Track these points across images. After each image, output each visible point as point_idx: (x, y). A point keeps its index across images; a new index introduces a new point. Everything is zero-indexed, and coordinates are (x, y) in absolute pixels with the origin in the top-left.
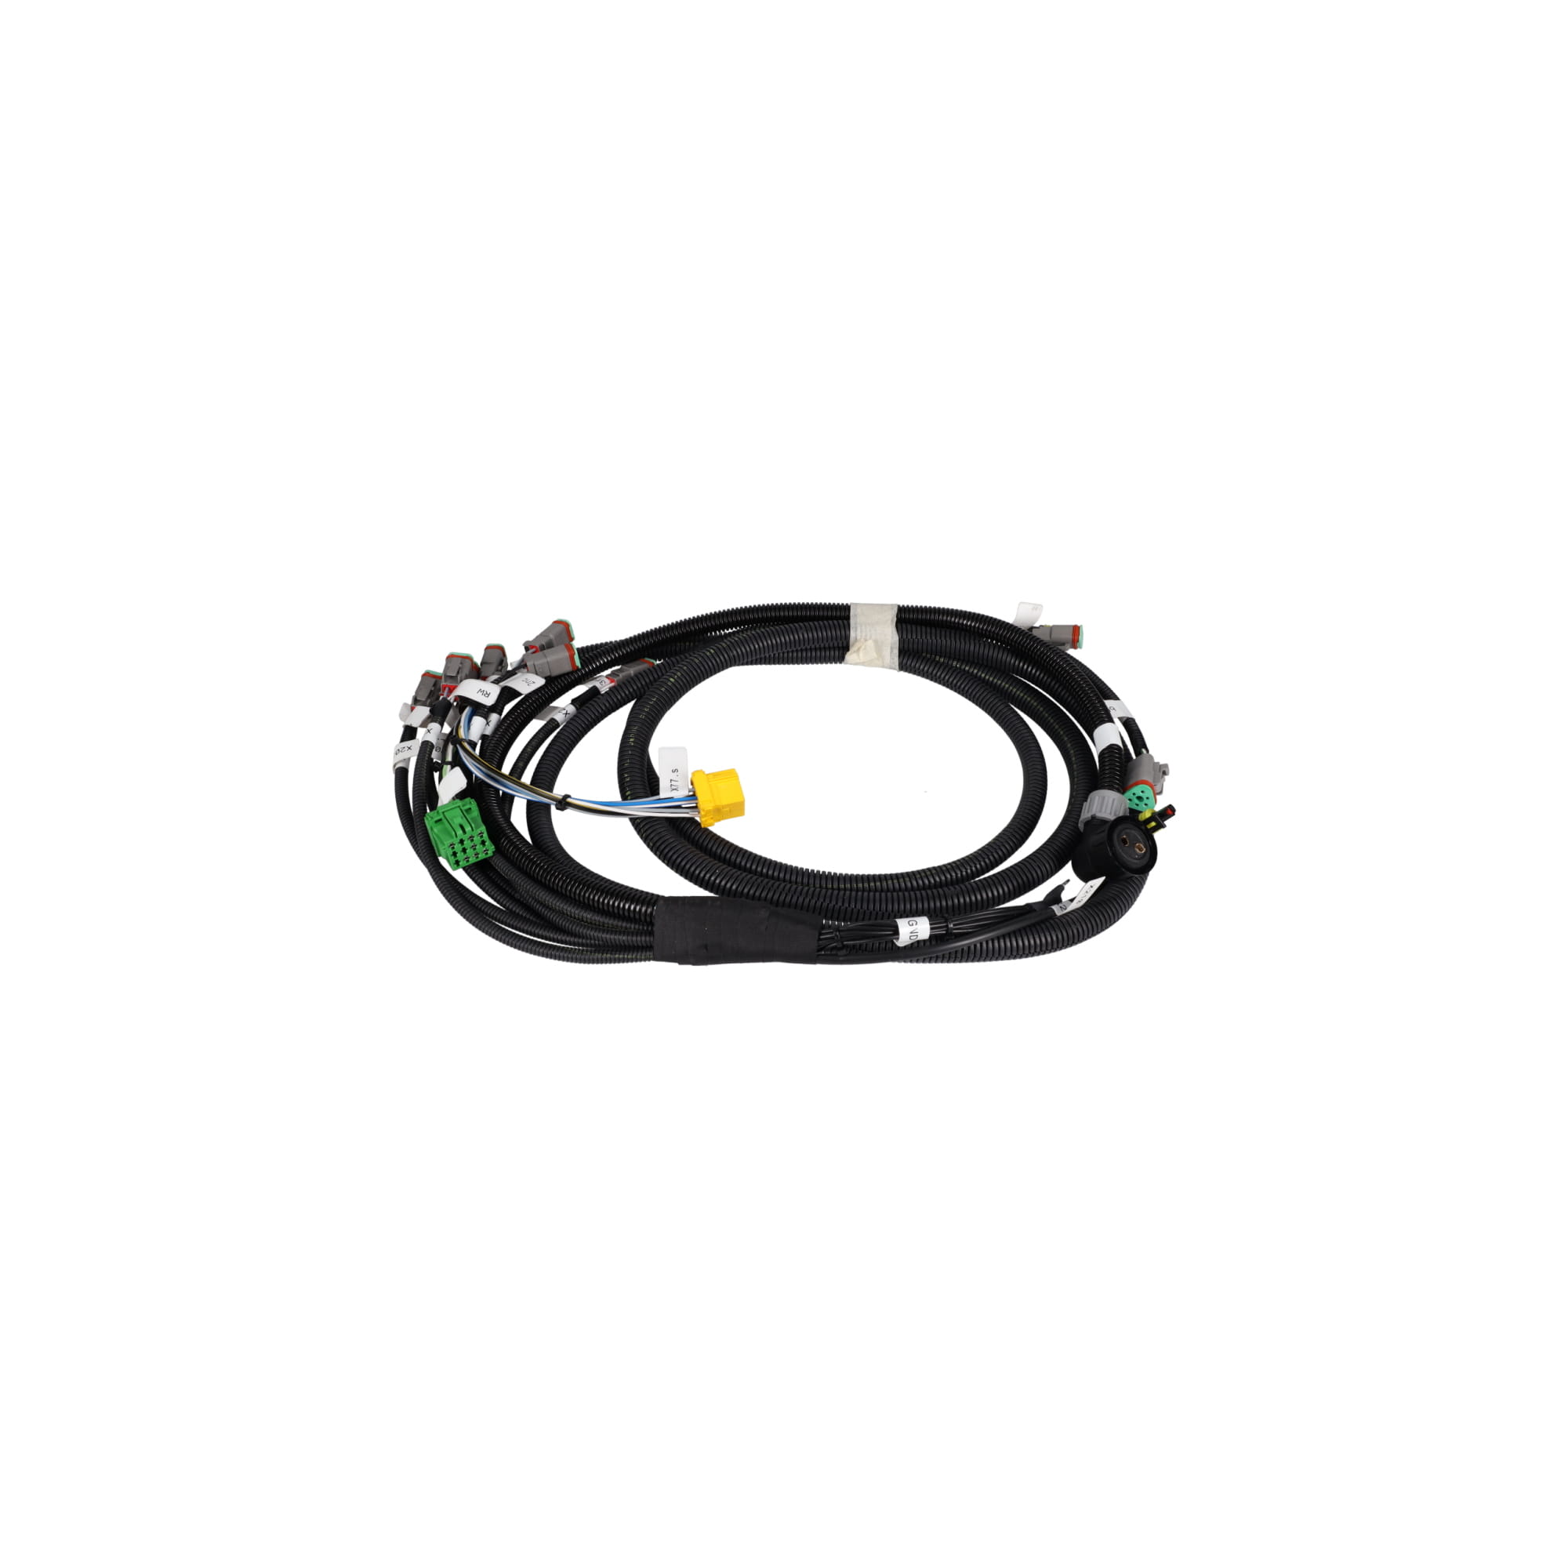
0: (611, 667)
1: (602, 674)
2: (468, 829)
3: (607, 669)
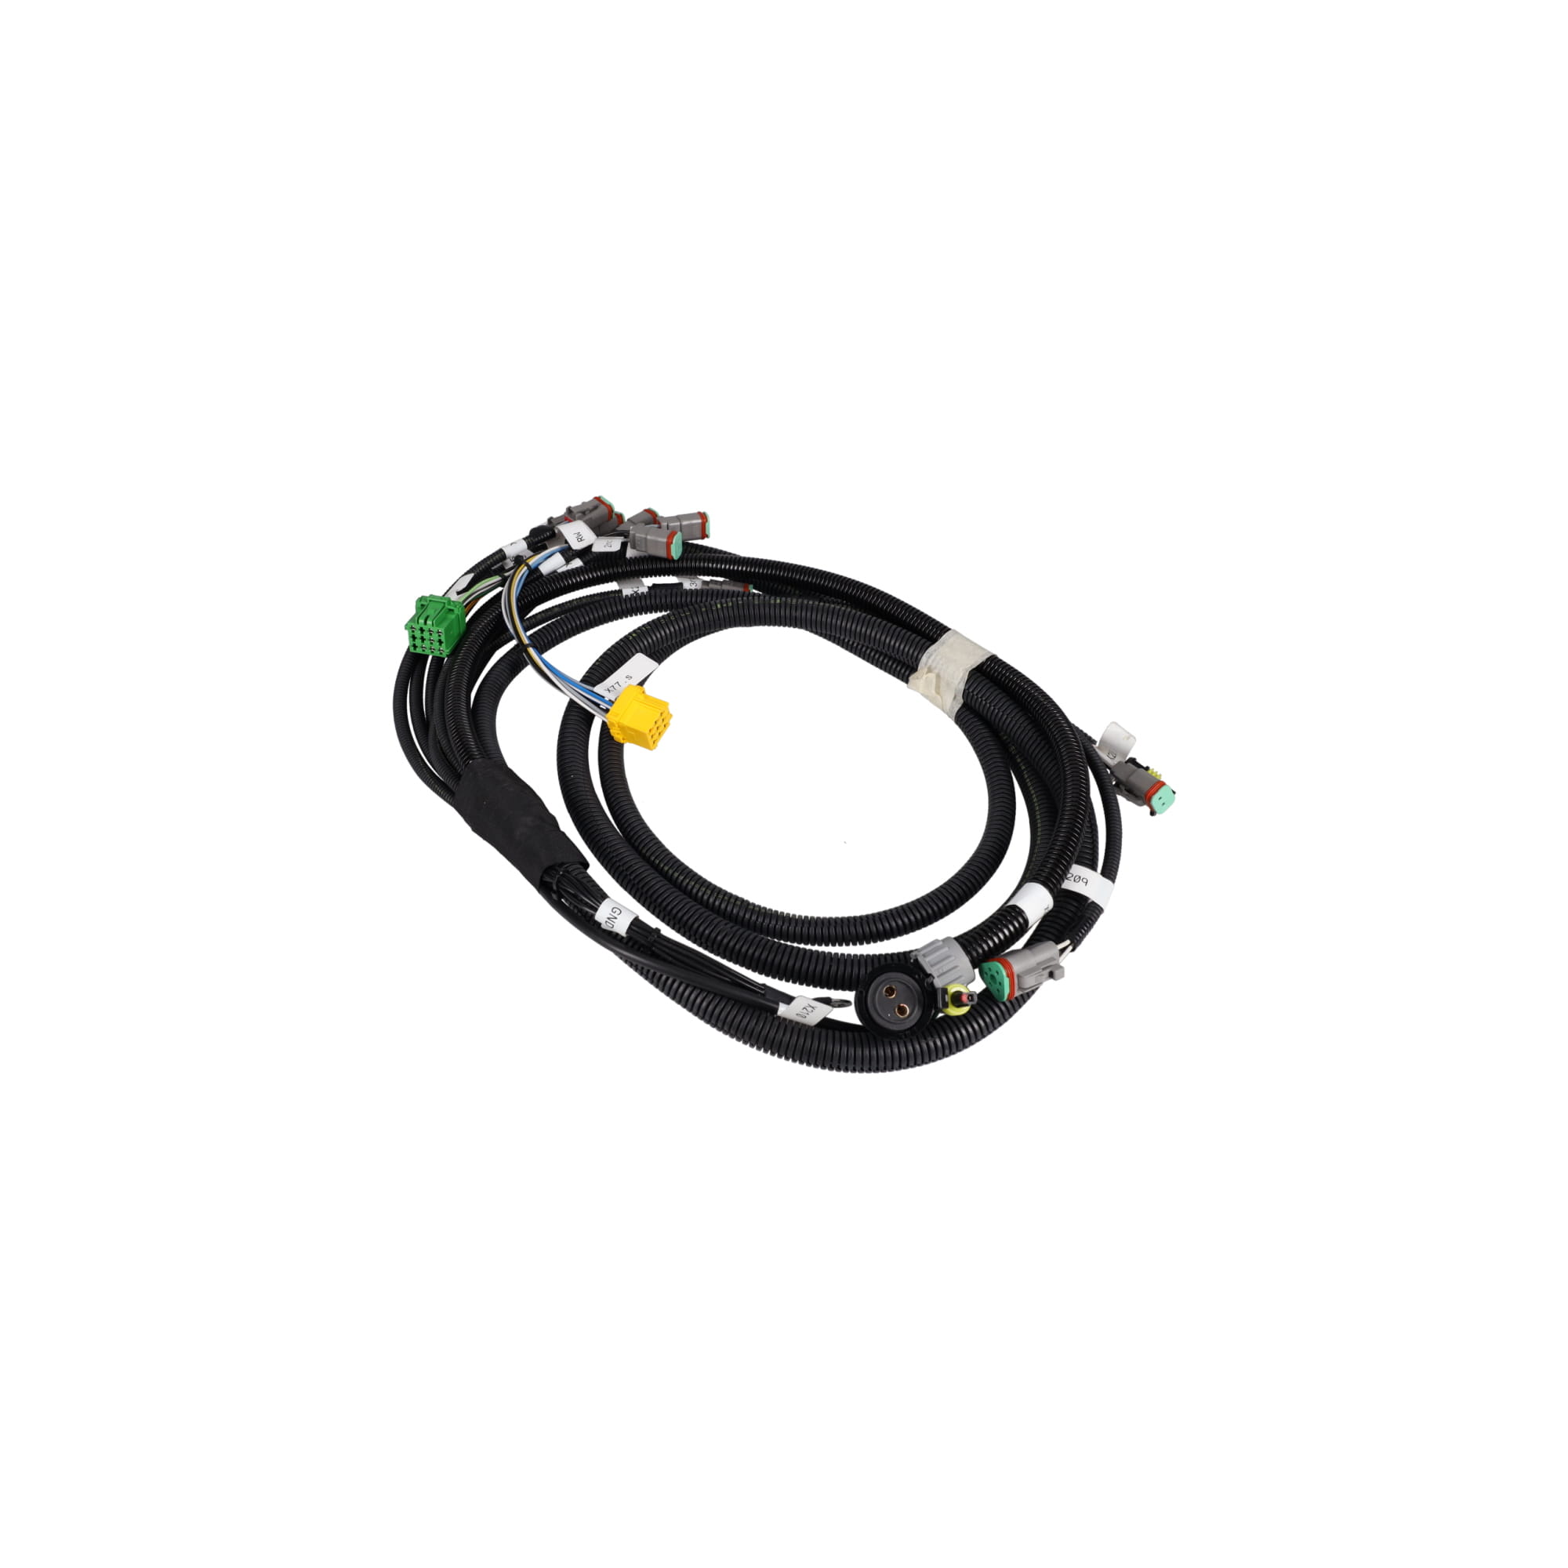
0: (713, 576)
1: (701, 577)
2: (429, 622)
3: (708, 575)
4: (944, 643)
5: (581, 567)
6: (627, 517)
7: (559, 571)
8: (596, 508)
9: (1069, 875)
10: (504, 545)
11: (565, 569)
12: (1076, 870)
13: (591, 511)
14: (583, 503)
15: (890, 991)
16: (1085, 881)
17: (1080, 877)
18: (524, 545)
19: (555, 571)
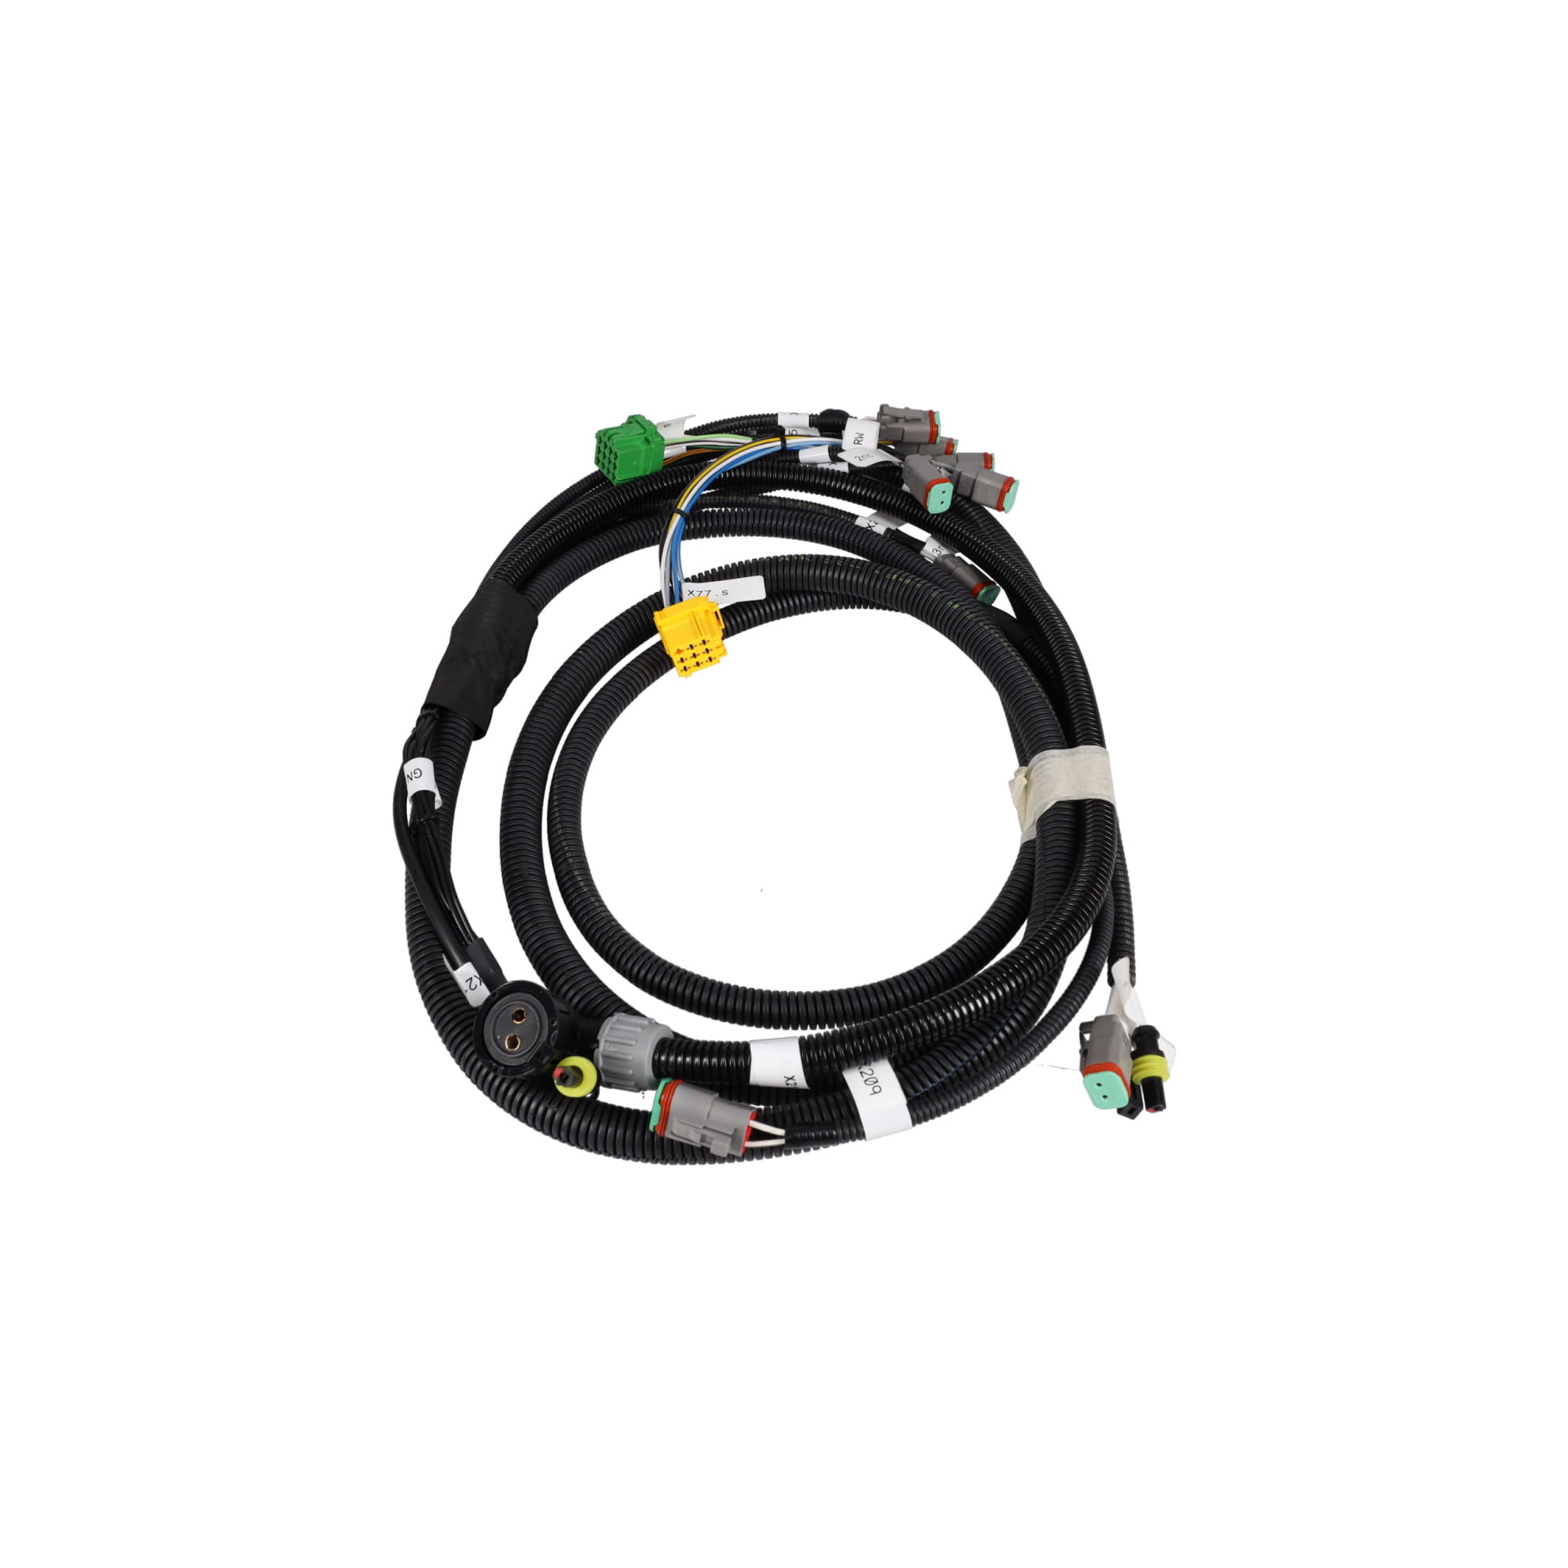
4: (1073, 754)
5: (844, 473)
6: (960, 449)
7: (819, 466)
8: (917, 420)
9: (865, 1069)
10: (782, 411)
11: (825, 466)
12: (884, 1071)
13: (907, 421)
14: (907, 409)
15: (519, 1015)
16: (877, 1089)
17: (877, 1081)
18: (806, 422)
19: (816, 464)
